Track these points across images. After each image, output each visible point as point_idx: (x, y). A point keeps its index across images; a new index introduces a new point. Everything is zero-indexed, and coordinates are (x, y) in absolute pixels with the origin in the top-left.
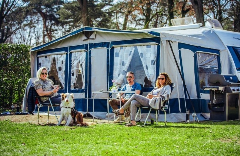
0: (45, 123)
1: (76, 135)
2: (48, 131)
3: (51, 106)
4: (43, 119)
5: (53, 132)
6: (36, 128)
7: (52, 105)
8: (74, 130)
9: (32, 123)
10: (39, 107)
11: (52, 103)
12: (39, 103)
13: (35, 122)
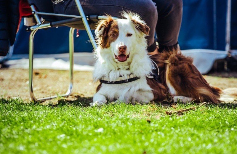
0: (60, 96)
1: (192, 135)
2: (76, 125)
3: (82, 24)
4: (48, 82)
5: (96, 127)
6: (25, 114)
7: (85, 21)
8: (180, 119)
9: (6, 98)
10: (35, 29)
11: (86, 15)
12: (32, 16)
13: (16, 93)
